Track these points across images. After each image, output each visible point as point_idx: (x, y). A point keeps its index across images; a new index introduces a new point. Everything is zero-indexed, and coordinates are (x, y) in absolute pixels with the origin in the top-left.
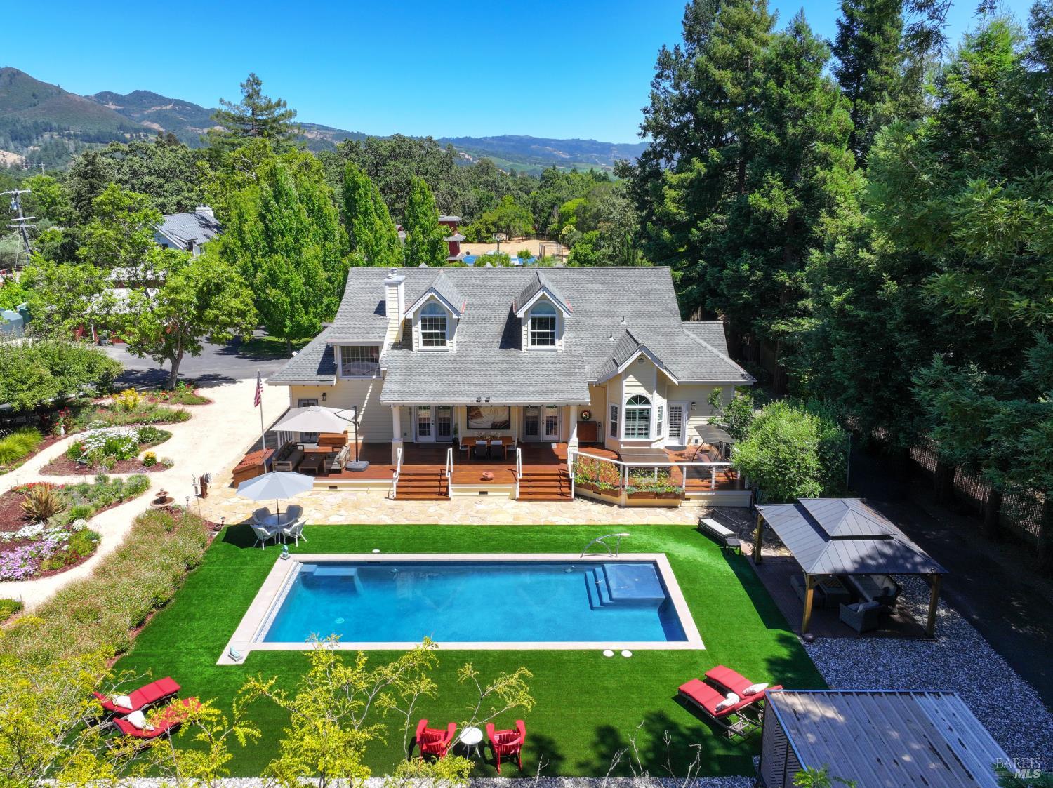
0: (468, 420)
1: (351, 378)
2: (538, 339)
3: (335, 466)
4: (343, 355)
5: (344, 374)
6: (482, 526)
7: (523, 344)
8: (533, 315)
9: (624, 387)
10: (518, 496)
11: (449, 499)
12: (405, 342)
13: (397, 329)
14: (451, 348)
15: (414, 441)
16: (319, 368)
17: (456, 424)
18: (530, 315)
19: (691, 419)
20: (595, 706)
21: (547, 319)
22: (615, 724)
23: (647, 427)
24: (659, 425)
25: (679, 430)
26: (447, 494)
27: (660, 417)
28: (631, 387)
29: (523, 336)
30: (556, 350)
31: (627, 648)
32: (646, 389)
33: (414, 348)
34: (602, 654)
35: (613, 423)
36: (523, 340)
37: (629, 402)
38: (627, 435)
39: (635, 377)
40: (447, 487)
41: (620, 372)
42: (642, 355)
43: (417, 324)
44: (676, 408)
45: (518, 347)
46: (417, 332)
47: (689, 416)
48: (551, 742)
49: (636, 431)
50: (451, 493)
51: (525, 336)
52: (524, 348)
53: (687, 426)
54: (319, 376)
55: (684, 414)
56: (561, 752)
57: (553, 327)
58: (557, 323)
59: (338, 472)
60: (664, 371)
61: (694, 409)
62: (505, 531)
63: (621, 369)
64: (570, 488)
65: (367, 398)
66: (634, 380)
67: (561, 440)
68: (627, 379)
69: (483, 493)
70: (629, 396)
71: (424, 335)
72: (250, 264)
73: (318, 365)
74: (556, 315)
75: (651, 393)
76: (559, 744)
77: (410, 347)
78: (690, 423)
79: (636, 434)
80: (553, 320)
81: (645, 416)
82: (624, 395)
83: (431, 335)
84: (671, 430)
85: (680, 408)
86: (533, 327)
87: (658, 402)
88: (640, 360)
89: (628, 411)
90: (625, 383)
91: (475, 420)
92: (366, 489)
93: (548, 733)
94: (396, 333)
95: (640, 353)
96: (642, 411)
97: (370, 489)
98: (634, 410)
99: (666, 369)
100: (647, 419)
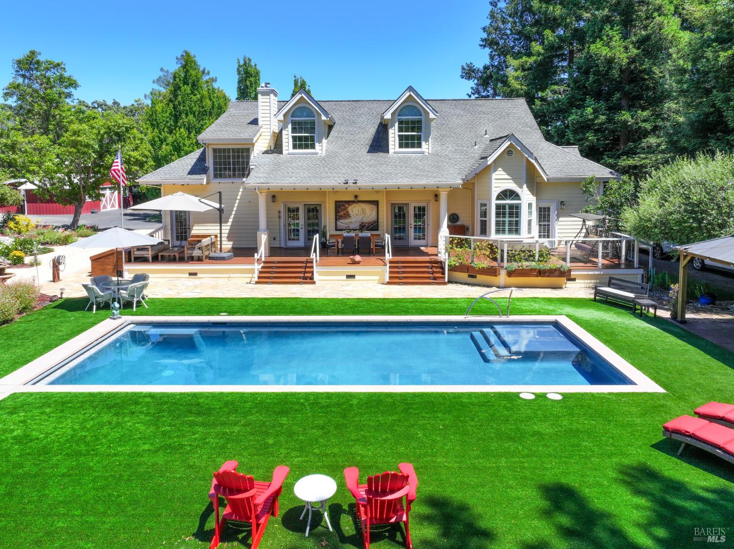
0: (336, 220)
1: (222, 180)
2: (405, 142)
3: (196, 253)
4: (215, 157)
5: (216, 176)
6: (348, 299)
7: (391, 147)
8: (400, 117)
9: (494, 181)
10: (387, 280)
11: (314, 283)
12: (277, 147)
13: (269, 138)
14: (320, 152)
15: (283, 245)
16: (191, 170)
17: (325, 227)
18: (397, 118)
19: (561, 219)
20: (528, 456)
21: (413, 122)
22: (571, 480)
23: (517, 223)
24: (530, 222)
25: (548, 232)
26: (312, 278)
27: (530, 213)
28: (500, 181)
29: (391, 139)
30: (423, 153)
31: (554, 392)
32: (516, 183)
33: (285, 152)
34: (519, 397)
35: (482, 221)
36: (391, 143)
37: (498, 198)
38: (498, 231)
39: (504, 170)
40: (312, 273)
41: (489, 163)
42: (511, 146)
43: (287, 127)
44: (545, 208)
45: (387, 151)
46: (288, 136)
47: (558, 216)
48: (463, 508)
49: (507, 228)
50: (316, 277)
51: (393, 139)
52: (391, 151)
53: (557, 227)
54: (189, 176)
55: (553, 214)
56: (483, 524)
57: (419, 129)
58: (423, 125)
59: (199, 260)
60: (533, 161)
61: (565, 209)
62: (373, 302)
63: (490, 160)
64: (443, 273)
65: (237, 201)
66: (503, 173)
67: (430, 244)
68: (497, 172)
69: (351, 277)
70: (498, 191)
71: (294, 138)
72: (157, 139)
73: (190, 167)
74: (423, 118)
75: (521, 187)
76: (479, 510)
77: (280, 152)
78: (559, 223)
79: (507, 232)
80: (419, 122)
81: (515, 211)
82: (494, 189)
83: (300, 138)
84: (540, 232)
85: (549, 208)
86: (400, 130)
87: (527, 197)
88: (509, 151)
89: (498, 207)
90: (495, 176)
91: (343, 221)
92: (227, 275)
93: (455, 494)
94: (268, 141)
95: (509, 143)
96: (511, 207)
97: (232, 275)
98: (504, 206)
99: (536, 159)
100: (518, 215)
